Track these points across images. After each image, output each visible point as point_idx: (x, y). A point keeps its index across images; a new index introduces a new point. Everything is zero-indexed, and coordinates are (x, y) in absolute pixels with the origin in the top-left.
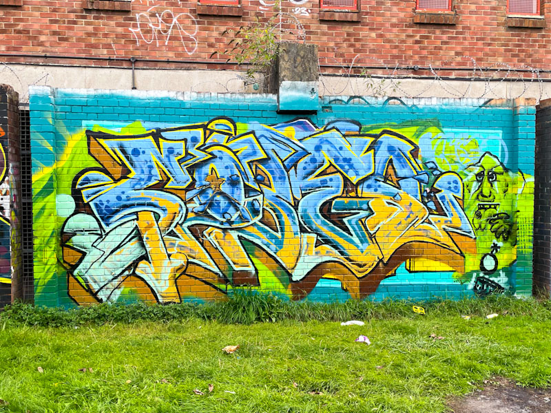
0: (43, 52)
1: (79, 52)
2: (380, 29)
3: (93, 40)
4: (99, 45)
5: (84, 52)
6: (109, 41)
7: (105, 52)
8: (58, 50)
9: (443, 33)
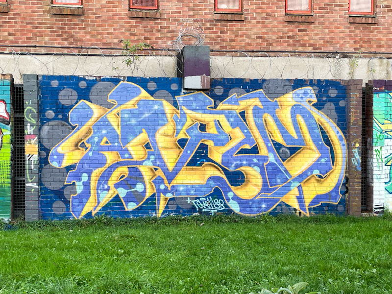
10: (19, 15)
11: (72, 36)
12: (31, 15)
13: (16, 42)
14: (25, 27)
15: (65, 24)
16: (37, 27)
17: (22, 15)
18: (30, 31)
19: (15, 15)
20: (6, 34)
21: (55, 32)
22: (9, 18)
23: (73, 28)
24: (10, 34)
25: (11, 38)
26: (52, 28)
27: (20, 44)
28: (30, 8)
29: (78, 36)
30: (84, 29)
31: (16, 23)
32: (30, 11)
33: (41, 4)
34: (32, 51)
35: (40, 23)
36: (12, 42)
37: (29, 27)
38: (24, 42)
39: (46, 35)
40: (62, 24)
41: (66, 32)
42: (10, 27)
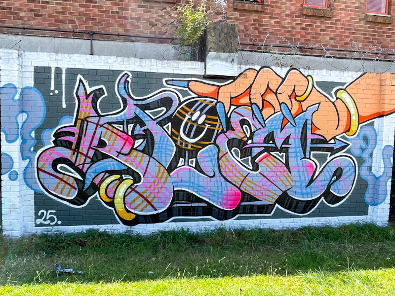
0: (22, 24)
1: (49, 25)
2: (277, 18)
3: (61, 17)
4: (66, 21)
5: (54, 25)
6: (74, 18)
7: (70, 26)
8: (33, 24)
9: (322, 23)
10: (340, 21)
11: (380, 43)
12: (349, 22)
13: (336, 46)
14: (344, 32)
15: (376, 32)
16: (353, 33)
17: (342, 21)
18: (348, 37)
19: (336, 20)
20: (328, 38)
21: (368, 38)
22: (332, 24)
23: (382, 36)
24: (331, 39)
25: (332, 42)
26: (365, 34)
27: (338, 48)
28: (349, 14)
29: (385, 44)
30: (390, 37)
31: (336, 28)
32: (348, 18)
33: (358, 12)
34: (348, 55)
35: (355, 30)
36: (332, 46)
37: (347, 33)
38: (341, 47)
39: (360, 42)
40: (373, 32)
41: (376, 39)
42: (331, 31)
